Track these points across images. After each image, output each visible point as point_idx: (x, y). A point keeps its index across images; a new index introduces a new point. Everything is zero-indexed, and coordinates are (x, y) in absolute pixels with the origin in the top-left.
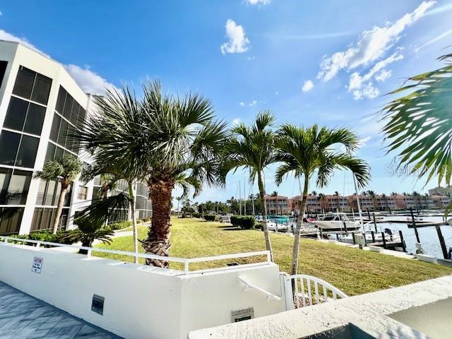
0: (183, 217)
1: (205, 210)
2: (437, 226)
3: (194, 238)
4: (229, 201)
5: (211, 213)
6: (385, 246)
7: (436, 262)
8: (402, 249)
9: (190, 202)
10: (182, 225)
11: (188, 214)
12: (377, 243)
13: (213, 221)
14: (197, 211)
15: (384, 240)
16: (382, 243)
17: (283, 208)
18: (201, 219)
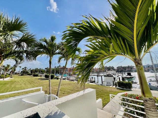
0: (22, 75)
1: (34, 72)
2: (101, 76)
3: (25, 84)
4: (46, 69)
5: (37, 74)
6: (91, 82)
7: (100, 85)
8: (94, 82)
9: (27, 69)
10: (20, 79)
11: (25, 74)
12: (89, 81)
13: (37, 76)
14: (30, 73)
15: (91, 80)
16: (90, 81)
17: (66, 72)
18: (31, 76)
